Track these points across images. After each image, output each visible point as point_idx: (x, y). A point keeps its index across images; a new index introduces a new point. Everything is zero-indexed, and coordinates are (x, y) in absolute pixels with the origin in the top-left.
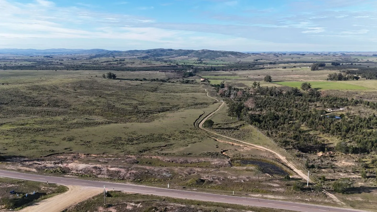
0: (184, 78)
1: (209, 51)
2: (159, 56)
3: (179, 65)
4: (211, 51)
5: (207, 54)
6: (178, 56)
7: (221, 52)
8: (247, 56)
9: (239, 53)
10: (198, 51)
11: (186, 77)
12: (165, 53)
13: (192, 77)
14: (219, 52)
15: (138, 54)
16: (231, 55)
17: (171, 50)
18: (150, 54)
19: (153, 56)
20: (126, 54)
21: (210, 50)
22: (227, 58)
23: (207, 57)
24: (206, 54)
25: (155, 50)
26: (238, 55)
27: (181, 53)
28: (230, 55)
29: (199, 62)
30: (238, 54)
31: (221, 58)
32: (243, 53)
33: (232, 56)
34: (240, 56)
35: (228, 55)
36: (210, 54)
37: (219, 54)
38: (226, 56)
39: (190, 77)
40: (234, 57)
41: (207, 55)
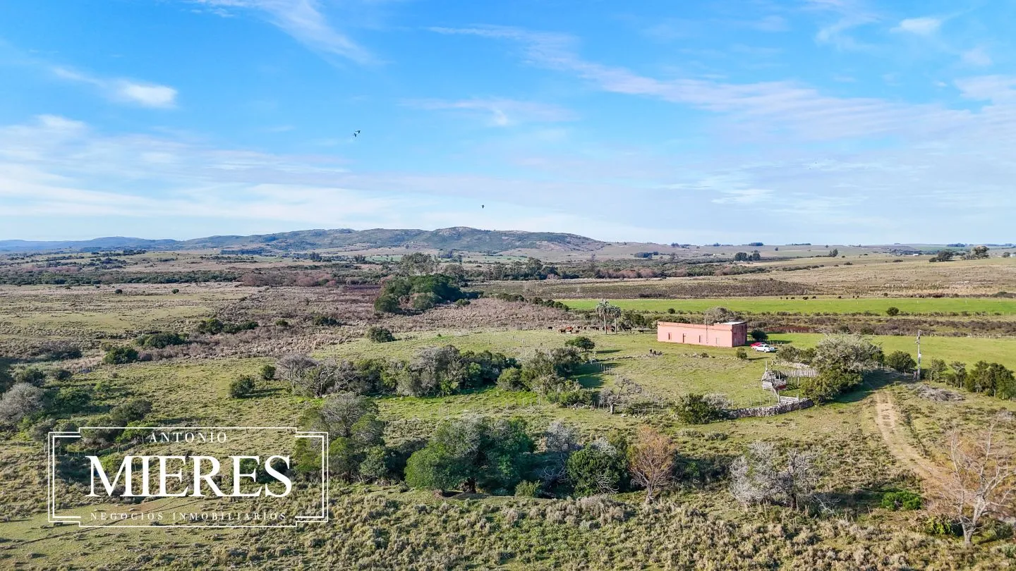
0: (391, 322)
1: (474, 232)
2: (304, 249)
3: (366, 263)
4: (479, 231)
5: (469, 240)
6: (371, 247)
7: (513, 234)
8: (599, 247)
9: (570, 235)
10: (438, 231)
11: (410, 306)
12: (327, 241)
13: (467, 312)
14: (505, 234)
15: (232, 246)
16: (549, 241)
17: (349, 231)
18: (273, 243)
19: (286, 249)
20: (197, 245)
21: (478, 229)
22: (535, 251)
23: (469, 248)
24: (465, 241)
25: (295, 234)
26: (569, 243)
27: (380, 239)
28: (545, 243)
29: (448, 260)
30: (568, 239)
31: (515, 252)
32: (584, 238)
33: (553, 246)
34: (578, 245)
35: (538, 243)
36: (479, 239)
37: (509, 241)
38: (532, 246)
39: (451, 311)
40: (558, 248)
41: (468, 242)
